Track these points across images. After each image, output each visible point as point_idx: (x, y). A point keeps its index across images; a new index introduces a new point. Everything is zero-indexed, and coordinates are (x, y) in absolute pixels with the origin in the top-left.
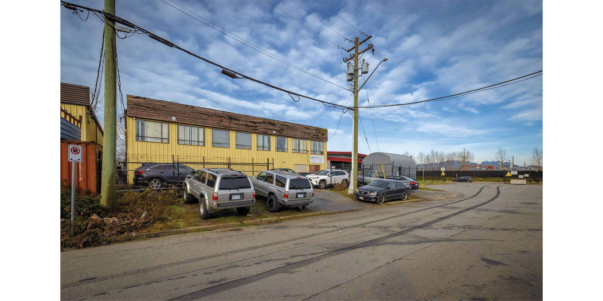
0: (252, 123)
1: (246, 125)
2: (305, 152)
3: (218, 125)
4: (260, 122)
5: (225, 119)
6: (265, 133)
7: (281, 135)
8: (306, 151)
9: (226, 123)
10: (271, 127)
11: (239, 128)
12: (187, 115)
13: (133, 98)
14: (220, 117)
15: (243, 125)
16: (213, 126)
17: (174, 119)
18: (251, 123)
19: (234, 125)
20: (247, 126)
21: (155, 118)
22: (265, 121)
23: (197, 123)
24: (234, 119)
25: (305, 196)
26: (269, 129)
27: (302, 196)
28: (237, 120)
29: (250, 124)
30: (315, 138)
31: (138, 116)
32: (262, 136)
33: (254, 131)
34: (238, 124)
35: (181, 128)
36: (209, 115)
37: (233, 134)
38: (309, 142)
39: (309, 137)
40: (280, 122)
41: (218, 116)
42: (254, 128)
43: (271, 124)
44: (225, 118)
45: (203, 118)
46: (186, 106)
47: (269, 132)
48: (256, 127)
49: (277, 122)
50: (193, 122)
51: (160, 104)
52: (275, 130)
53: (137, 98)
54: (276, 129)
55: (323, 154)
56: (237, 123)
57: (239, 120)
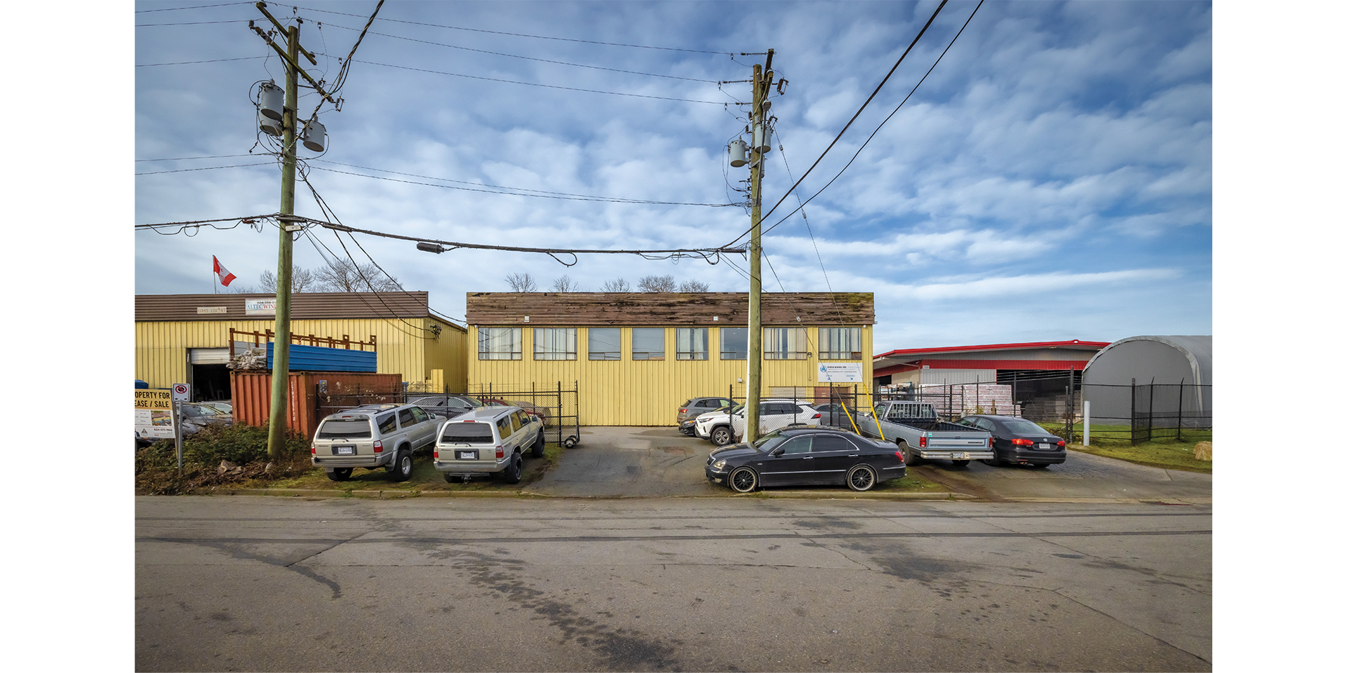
0: (664, 307)
1: (652, 313)
2: (801, 356)
3: (597, 319)
4: (681, 303)
5: (611, 308)
6: (694, 325)
7: (733, 322)
8: (805, 355)
9: (612, 313)
10: (707, 309)
11: (636, 321)
12: (546, 310)
13: (474, 296)
14: (601, 304)
15: (645, 313)
16: (588, 323)
17: (527, 318)
18: (662, 307)
19: (628, 316)
20: (655, 313)
21: (501, 323)
22: (692, 298)
23: (562, 321)
24: (627, 305)
25: (477, 457)
26: (702, 314)
27: (472, 456)
28: (632, 305)
29: (661, 309)
30: (830, 320)
31: (480, 323)
32: (689, 330)
33: (668, 323)
34: (635, 314)
35: (540, 332)
36: (581, 305)
37: (627, 333)
38: (813, 332)
39: (811, 318)
40: (732, 294)
41: (598, 303)
42: (668, 317)
43: (707, 302)
44: (611, 305)
45: (572, 311)
46: (546, 294)
47: (704, 319)
48: (674, 313)
49: (724, 297)
50: (557, 320)
51: (507, 298)
52: (716, 314)
53: (479, 294)
54: (720, 311)
55: (860, 359)
56: (634, 311)
57: (639, 305)
